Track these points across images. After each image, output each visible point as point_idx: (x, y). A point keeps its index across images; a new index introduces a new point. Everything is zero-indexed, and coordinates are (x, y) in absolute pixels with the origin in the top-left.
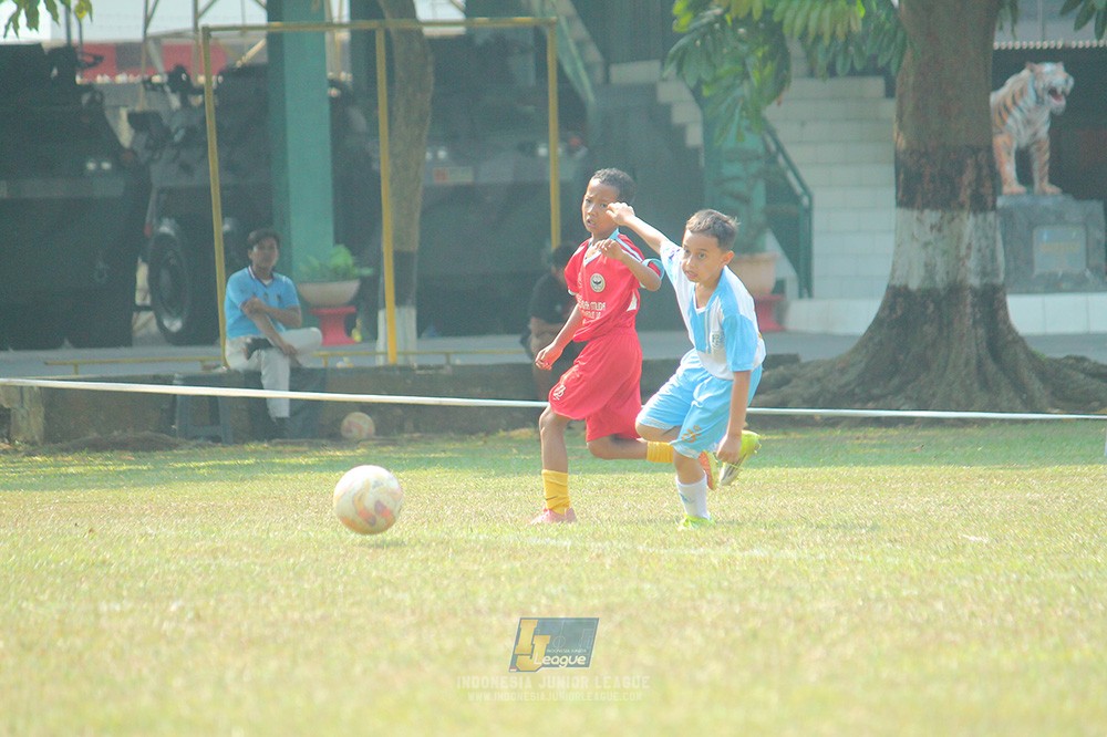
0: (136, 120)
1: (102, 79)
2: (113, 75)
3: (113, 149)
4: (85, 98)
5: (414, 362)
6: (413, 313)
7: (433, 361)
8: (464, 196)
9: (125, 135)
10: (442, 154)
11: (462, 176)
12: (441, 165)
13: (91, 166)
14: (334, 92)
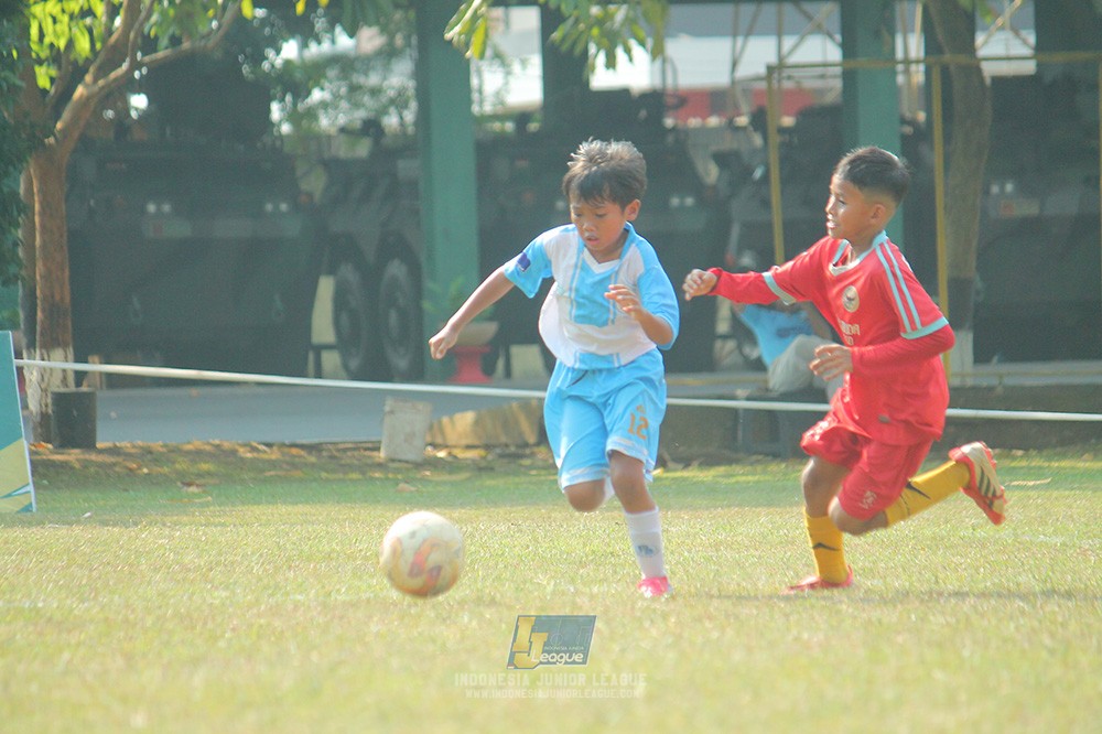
0: (722, 159)
1: (694, 122)
2: (704, 118)
3: (696, 186)
4: (670, 139)
5: (970, 382)
6: (970, 337)
7: (985, 383)
8: (1028, 227)
9: (711, 173)
10: (1009, 187)
11: (1029, 209)
12: (1008, 198)
13: (675, 201)
14: (908, 130)
